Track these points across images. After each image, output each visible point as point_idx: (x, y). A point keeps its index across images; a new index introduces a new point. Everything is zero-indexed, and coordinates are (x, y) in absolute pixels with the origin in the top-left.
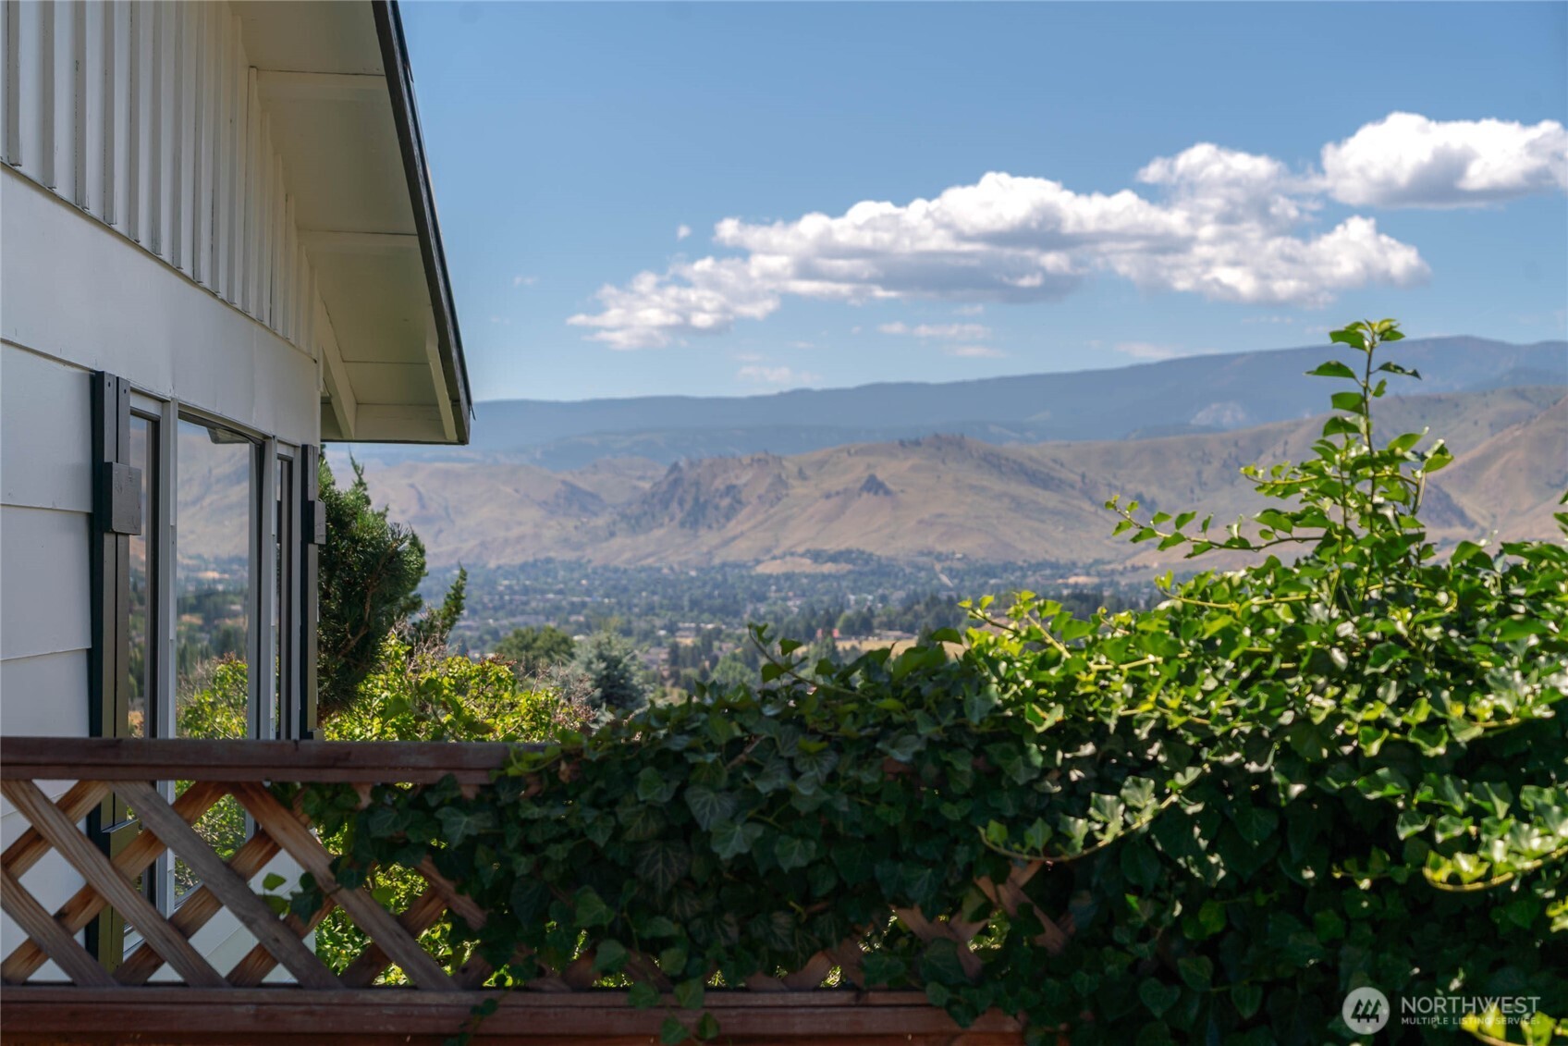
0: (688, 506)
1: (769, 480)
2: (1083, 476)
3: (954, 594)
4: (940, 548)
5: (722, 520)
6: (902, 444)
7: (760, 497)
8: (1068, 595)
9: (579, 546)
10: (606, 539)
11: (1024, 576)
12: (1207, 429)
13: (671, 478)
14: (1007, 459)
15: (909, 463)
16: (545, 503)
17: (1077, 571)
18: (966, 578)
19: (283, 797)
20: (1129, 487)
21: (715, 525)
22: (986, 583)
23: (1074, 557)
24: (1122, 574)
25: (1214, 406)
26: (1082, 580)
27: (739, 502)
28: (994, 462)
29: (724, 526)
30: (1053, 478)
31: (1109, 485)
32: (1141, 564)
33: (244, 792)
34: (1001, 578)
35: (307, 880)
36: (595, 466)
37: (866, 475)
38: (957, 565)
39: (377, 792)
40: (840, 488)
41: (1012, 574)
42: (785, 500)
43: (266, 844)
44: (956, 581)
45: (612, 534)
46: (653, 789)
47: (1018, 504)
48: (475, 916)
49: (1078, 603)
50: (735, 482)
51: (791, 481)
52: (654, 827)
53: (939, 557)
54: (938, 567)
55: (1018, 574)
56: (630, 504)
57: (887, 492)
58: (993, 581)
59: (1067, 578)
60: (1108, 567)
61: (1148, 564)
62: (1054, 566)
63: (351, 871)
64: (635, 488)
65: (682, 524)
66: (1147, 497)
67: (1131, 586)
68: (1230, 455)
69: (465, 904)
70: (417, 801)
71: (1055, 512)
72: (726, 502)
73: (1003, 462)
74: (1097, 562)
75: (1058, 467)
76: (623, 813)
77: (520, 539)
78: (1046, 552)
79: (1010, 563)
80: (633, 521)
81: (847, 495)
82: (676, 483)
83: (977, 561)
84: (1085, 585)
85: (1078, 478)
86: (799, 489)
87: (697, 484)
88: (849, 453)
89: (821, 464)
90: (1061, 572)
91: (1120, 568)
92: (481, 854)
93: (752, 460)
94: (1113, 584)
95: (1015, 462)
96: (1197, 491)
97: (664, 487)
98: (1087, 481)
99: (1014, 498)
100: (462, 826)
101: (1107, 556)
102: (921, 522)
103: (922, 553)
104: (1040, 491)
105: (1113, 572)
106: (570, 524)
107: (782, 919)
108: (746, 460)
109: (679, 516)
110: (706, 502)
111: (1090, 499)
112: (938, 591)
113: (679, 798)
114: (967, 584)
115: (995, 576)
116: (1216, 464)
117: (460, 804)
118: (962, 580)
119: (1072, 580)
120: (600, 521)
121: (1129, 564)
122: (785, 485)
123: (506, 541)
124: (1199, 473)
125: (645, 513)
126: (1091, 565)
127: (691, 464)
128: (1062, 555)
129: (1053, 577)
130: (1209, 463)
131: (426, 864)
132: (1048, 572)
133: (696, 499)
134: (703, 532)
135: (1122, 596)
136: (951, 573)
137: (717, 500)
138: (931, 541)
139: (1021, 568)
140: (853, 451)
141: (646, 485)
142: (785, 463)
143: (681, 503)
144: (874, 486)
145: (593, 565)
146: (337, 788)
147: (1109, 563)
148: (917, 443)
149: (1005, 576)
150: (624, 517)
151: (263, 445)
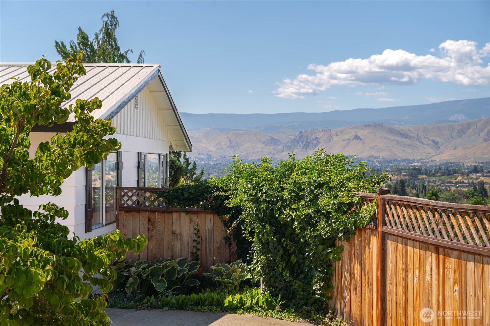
0: (304, 143)
1: (327, 136)
2: (417, 135)
3: (379, 168)
4: (376, 155)
5: (314, 147)
6: (365, 126)
7: (324, 141)
8: (412, 169)
9: (274, 154)
10: (281, 152)
11: (400, 163)
12: (453, 122)
13: (300, 135)
14: (395, 130)
15: (367, 131)
16: (265, 142)
17: (415, 162)
18: (383, 163)
19: (152, 192)
20: (431, 138)
21: (312, 148)
22: (389, 165)
23: (414, 158)
24: (428, 162)
25: (456, 115)
26: (416, 164)
27: (319, 142)
28: (392, 131)
29: (314, 149)
30: (408, 136)
31: (425, 137)
32: (433, 160)
33: (149, 192)
34: (393, 164)
35: (154, 199)
36: (279, 132)
37: (355, 134)
38: (380, 160)
39: (160, 192)
40: (347, 138)
41: (396, 163)
42: (332, 141)
43: (151, 196)
44: (380, 164)
45: (283, 151)
46: (180, 191)
47: (398, 143)
48: (167, 202)
49: (414, 171)
50: (318, 136)
51: (334, 136)
52: (181, 194)
53: (375, 158)
54: (375, 160)
55: (398, 162)
56: (288, 142)
57: (361, 139)
58: (391, 165)
59: (412, 164)
60: (424, 161)
61: (436, 160)
62: (409, 160)
63: (158, 198)
64: (290, 138)
65: (303, 148)
66: (436, 141)
67: (430, 166)
68: (460, 129)
69: (167, 201)
70: (163, 193)
71: (409, 145)
72: (315, 142)
73: (394, 131)
74: (421, 159)
75: (410, 132)
76: (178, 193)
77: (257, 152)
78: (406, 156)
79: (396, 159)
80: (289, 147)
81: (349, 140)
82: (301, 137)
83: (386, 159)
84: (417, 166)
85: (416, 135)
86: (335, 138)
87: (307, 137)
88: (350, 128)
89: (342, 132)
90: (411, 162)
91: (428, 161)
92: (168, 197)
93: (323, 130)
94: (425, 165)
95: (397, 131)
96: (450, 139)
97: (298, 138)
98: (418, 136)
99: (397, 141)
100: (166, 194)
101: (424, 157)
102: (370, 148)
103: (371, 157)
104: (405, 139)
105: (425, 162)
106: (272, 148)
107: (191, 202)
108: (321, 130)
109: (302, 146)
110: (309, 142)
111: (419, 141)
112: (375, 167)
113: (182, 192)
114: (383, 165)
115: (391, 163)
116: (456, 131)
117: (166, 193)
118: (382, 164)
119: (413, 164)
120: (280, 147)
121: (430, 160)
122: (332, 137)
123: (254, 153)
124: (451, 134)
125: (292, 145)
126: (419, 160)
127: (305, 132)
128: (411, 157)
129: (408, 163)
130: (454, 131)
131: (163, 197)
132: (407, 162)
133: (307, 141)
134: (308, 150)
135: (428, 169)
136: (379, 162)
137: (313, 141)
138: (373, 153)
139: (399, 161)
140: (351, 128)
141: (293, 137)
142: (332, 131)
143: (302, 142)
144: (357, 137)
145: (278, 159)
146: (156, 191)
147: (424, 159)
148: (370, 126)
149: (394, 163)
150: (286, 146)
151: (159, 155)
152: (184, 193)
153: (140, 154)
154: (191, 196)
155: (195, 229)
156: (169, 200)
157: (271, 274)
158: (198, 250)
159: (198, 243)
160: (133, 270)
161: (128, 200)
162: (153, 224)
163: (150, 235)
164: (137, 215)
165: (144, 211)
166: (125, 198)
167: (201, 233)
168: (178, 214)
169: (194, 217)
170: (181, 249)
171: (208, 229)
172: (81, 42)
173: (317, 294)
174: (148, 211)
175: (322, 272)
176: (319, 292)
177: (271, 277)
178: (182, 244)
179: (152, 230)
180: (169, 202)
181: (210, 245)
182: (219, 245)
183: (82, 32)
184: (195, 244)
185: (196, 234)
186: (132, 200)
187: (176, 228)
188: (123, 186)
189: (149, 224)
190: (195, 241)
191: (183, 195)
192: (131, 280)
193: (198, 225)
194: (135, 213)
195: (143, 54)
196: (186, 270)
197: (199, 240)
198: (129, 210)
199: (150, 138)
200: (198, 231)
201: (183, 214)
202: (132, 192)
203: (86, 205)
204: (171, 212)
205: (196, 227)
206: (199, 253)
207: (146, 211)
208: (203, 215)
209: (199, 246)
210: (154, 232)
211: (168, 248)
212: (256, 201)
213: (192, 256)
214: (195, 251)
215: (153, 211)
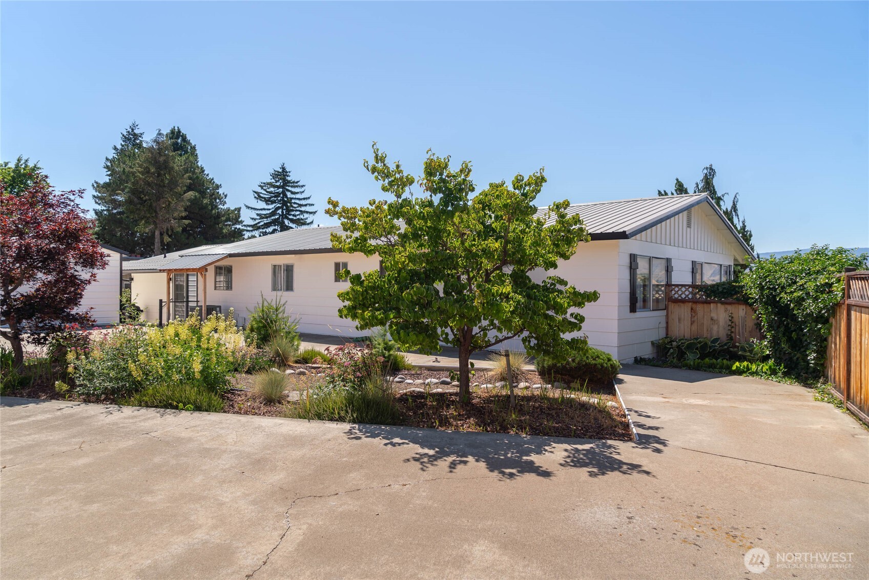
19: (694, 288)
39: (700, 287)
43: (693, 291)
48: (706, 295)
63: (698, 292)
70: (702, 288)
76: (714, 288)
92: (706, 291)
100: (705, 289)
107: (726, 295)
146: (698, 287)
151: (721, 265)
152: (719, 288)
153: (694, 263)
154: (725, 291)
155: (730, 316)
156: (707, 293)
157: (776, 348)
158: (732, 332)
159: (732, 327)
160: (674, 344)
161: (675, 294)
162: (695, 312)
163: (692, 320)
164: (682, 304)
165: (688, 302)
166: (673, 292)
167: (736, 319)
168: (715, 304)
169: (729, 307)
170: (718, 332)
171: (741, 317)
172: (678, 189)
173: (811, 363)
174: (691, 302)
175: (815, 345)
176: (813, 362)
177: (776, 350)
178: (718, 327)
179: (694, 317)
180: (708, 296)
181: (742, 329)
182: (750, 329)
183: (679, 182)
184: (730, 328)
185: (730, 320)
186: (678, 294)
187: (714, 315)
188: (673, 283)
189: (691, 311)
190: (729, 325)
191: (718, 289)
192: (672, 350)
193: (732, 313)
194: (680, 304)
195: (737, 195)
196: (717, 346)
197: (733, 324)
198: (676, 301)
199: (707, 251)
200: (732, 318)
201: (719, 305)
202: (678, 288)
203: (630, 293)
204: (709, 303)
205: (730, 315)
206: (733, 335)
207: (689, 302)
208: (737, 305)
209: (733, 330)
210: (696, 317)
211: (707, 330)
212: (762, 288)
213: (728, 337)
214: (729, 333)
215: (695, 301)
